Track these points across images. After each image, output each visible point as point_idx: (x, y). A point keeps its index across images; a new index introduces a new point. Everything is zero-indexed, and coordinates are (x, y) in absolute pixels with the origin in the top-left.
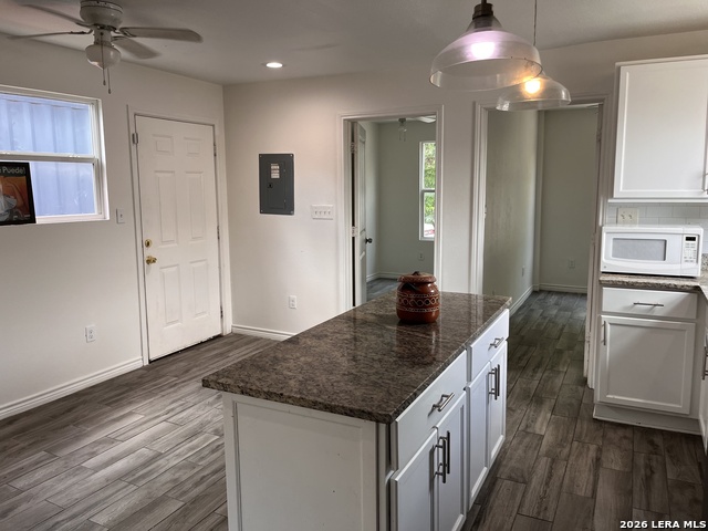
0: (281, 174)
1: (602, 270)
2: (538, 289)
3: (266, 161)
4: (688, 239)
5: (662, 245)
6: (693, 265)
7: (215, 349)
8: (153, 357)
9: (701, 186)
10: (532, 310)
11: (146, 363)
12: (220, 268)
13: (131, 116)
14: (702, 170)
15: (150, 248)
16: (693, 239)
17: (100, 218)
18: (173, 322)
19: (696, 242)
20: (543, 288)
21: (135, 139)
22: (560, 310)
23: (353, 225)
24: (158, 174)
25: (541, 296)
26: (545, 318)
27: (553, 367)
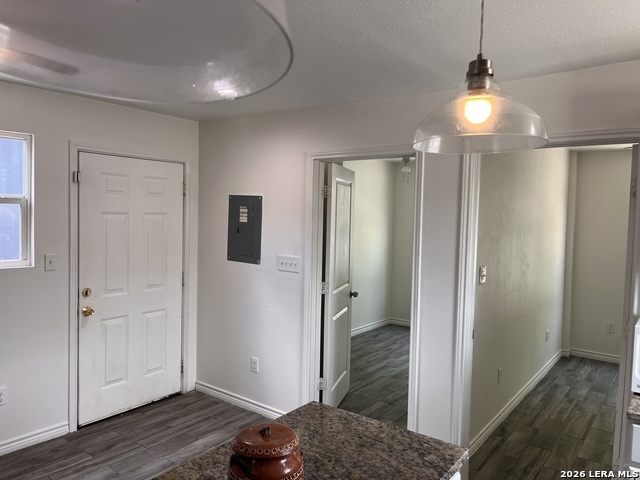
0: (249, 218)
1: (634, 389)
2: (568, 355)
3: (236, 202)
7: (162, 413)
8: (83, 422)
10: (556, 386)
11: (74, 429)
12: (183, 317)
13: (74, 154)
15: (88, 298)
17: (23, 265)
18: (114, 381)
20: (575, 353)
21: (76, 177)
22: (592, 389)
23: (323, 280)
24: (106, 216)
25: (570, 366)
26: (571, 401)
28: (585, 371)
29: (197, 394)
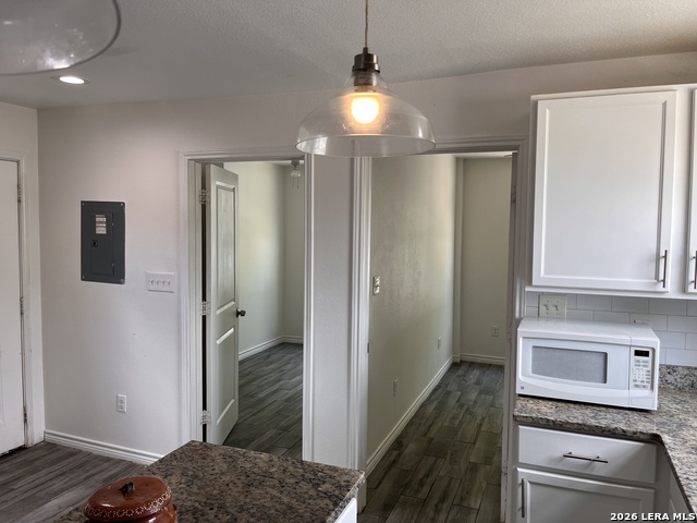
0: (108, 228)
1: (519, 391)
2: (458, 360)
3: (90, 210)
4: (638, 353)
5: (600, 360)
6: (647, 392)
9: (653, 276)
10: (448, 393)
14: (655, 251)
16: (645, 354)
19: (649, 359)
20: (464, 358)
22: (480, 393)
23: (204, 298)
25: (461, 371)
27: (462, 499)
28: (474, 375)
29: (48, 447)
